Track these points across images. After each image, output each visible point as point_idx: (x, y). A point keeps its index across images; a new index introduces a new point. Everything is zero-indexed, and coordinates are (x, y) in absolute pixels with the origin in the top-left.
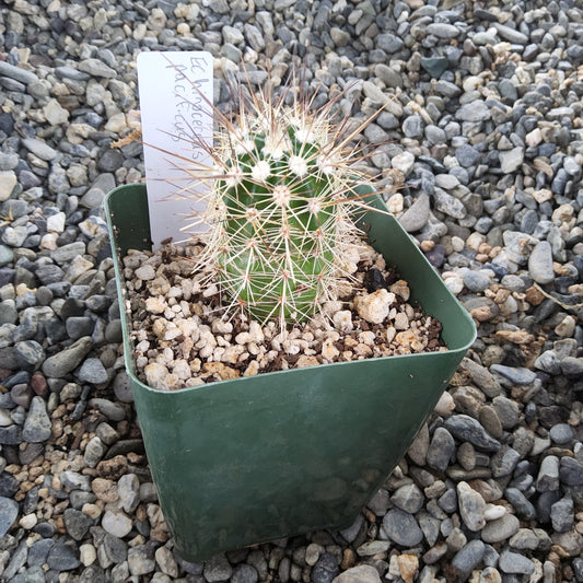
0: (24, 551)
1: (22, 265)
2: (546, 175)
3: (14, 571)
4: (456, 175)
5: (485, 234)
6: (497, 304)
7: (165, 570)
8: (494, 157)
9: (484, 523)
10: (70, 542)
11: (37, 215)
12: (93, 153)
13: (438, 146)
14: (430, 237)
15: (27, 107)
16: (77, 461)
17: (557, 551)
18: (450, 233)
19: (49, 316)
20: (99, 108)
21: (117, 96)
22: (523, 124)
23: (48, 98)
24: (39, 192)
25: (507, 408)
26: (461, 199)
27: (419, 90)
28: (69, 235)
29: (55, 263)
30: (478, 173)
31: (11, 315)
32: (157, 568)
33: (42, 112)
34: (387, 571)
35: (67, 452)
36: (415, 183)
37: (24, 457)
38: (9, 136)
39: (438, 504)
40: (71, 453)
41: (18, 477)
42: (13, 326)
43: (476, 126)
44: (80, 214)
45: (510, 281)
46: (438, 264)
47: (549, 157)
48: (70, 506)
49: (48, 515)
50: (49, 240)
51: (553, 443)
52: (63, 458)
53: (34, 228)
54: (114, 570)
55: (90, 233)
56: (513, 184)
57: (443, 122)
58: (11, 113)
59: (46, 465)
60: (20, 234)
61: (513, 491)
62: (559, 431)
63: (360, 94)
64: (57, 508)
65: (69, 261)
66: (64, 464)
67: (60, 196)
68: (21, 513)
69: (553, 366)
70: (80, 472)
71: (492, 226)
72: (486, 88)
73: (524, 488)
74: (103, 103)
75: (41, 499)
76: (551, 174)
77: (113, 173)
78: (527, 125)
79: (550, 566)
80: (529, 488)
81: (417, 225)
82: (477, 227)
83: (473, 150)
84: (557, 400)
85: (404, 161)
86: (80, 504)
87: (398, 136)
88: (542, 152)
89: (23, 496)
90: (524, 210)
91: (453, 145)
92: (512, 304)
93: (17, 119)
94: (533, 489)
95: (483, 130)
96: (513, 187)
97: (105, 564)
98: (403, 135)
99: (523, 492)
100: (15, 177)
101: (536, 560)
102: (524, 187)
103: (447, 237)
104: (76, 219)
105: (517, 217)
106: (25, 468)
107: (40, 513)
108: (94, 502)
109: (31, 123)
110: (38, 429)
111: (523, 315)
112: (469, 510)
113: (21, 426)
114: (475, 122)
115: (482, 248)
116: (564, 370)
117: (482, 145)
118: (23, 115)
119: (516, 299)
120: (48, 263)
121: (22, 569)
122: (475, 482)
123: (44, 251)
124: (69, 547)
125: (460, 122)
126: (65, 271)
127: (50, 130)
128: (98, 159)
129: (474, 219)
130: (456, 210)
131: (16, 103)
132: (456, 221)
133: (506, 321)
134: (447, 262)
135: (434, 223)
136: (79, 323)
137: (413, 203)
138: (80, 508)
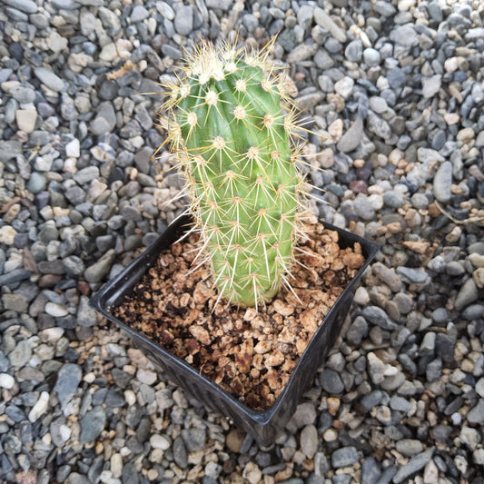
0: (89, 397)
1: (53, 188)
2: (456, 100)
3: (85, 410)
4: (386, 99)
5: (404, 151)
6: (406, 221)
7: (180, 405)
8: (417, 80)
9: (383, 379)
10: (117, 390)
11: (57, 142)
12: (93, 81)
13: (373, 69)
14: (361, 157)
15: (32, 37)
16: (116, 337)
17: (427, 394)
18: (377, 151)
19: (82, 234)
20: (92, 37)
21: (106, 24)
22: (444, 50)
23: (49, 29)
24: (55, 121)
25: (405, 302)
26: (387, 121)
27: (361, 10)
28: (84, 160)
29: (78, 184)
30: (403, 95)
31: (54, 234)
32: (175, 404)
33: (46, 42)
34: (319, 406)
35: (108, 330)
36: (353, 107)
37: (79, 336)
38: (21, 64)
39: (354, 366)
40: (111, 331)
41: (79, 350)
42: (58, 243)
43: (405, 51)
44: (90, 141)
45: (418, 200)
46: (366, 178)
47: (461, 83)
48: (115, 366)
49: (101, 372)
50: (70, 165)
51: (434, 323)
52: (106, 335)
53: (57, 154)
54: (148, 407)
55: (100, 158)
56: (430, 105)
57: (378, 45)
58: (19, 42)
59: (95, 340)
60: (47, 162)
61: (404, 357)
62: (439, 314)
63: (311, 22)
64: (107, 367)
65: (89, 183)
66: (107, 339)
67: (72, 124)
68: (84, 373)
69: (440, 268)
70: (118, 343)
71: (409, 144)
72: (417, 10)
73: (411, 354)
74: (95, 31)
75: (94, 363)
76: (460, 100)
77: (112, 101)
78: (447, 52)
79: (422, 404)
80: (414, 353)
81: (352, 147)
82: (398, 145)
83: (401, 73)
84: (440, 291)
85: (345, 87)
86: (121, 365)
87: (341, 58)
88: (456, 78)
89: (82, 362)
90: (436, 130)
91: (386, 66)
92: (418, 219)
93: (25, 48)
94: (417, 354)
95: (411, 53)
96: (430, 108)
97: (142, 404)
98: (345, 58)
99: (409, 356)
100: (34, 108)
101: (413, 400)
102: (438, 108)
103: (375, 154)
104: (88, 146)
105: (430, 136)
106: (82, 343)
107: (96, 372)
108: (129, 364)
109: (37, 51)
110: (88, 320)
111: (424, 226)
112: (374, 372)
113: (75, 316)
114: (405, 46)
115: (401, 164)
116: (448, 272)
117: (408, 69)
118: (30, 45)
119: (420, 214)
120: (72, 186)
121: (90, 408)
122: (379, 352)
123: (67, 174)
124: (117, 393)
125: (393, 43)
126: (86, 191)
127: (54, 57)
128: (97, 87)
129: (396, 137)
130: (383, 132)
131: (22, 32)
132: (383, 140)
133: (412, 232)
134: (373, 175)
135: (365, 143)
136: (105, 242)
137: (350, 126)
138: (121, 368)
